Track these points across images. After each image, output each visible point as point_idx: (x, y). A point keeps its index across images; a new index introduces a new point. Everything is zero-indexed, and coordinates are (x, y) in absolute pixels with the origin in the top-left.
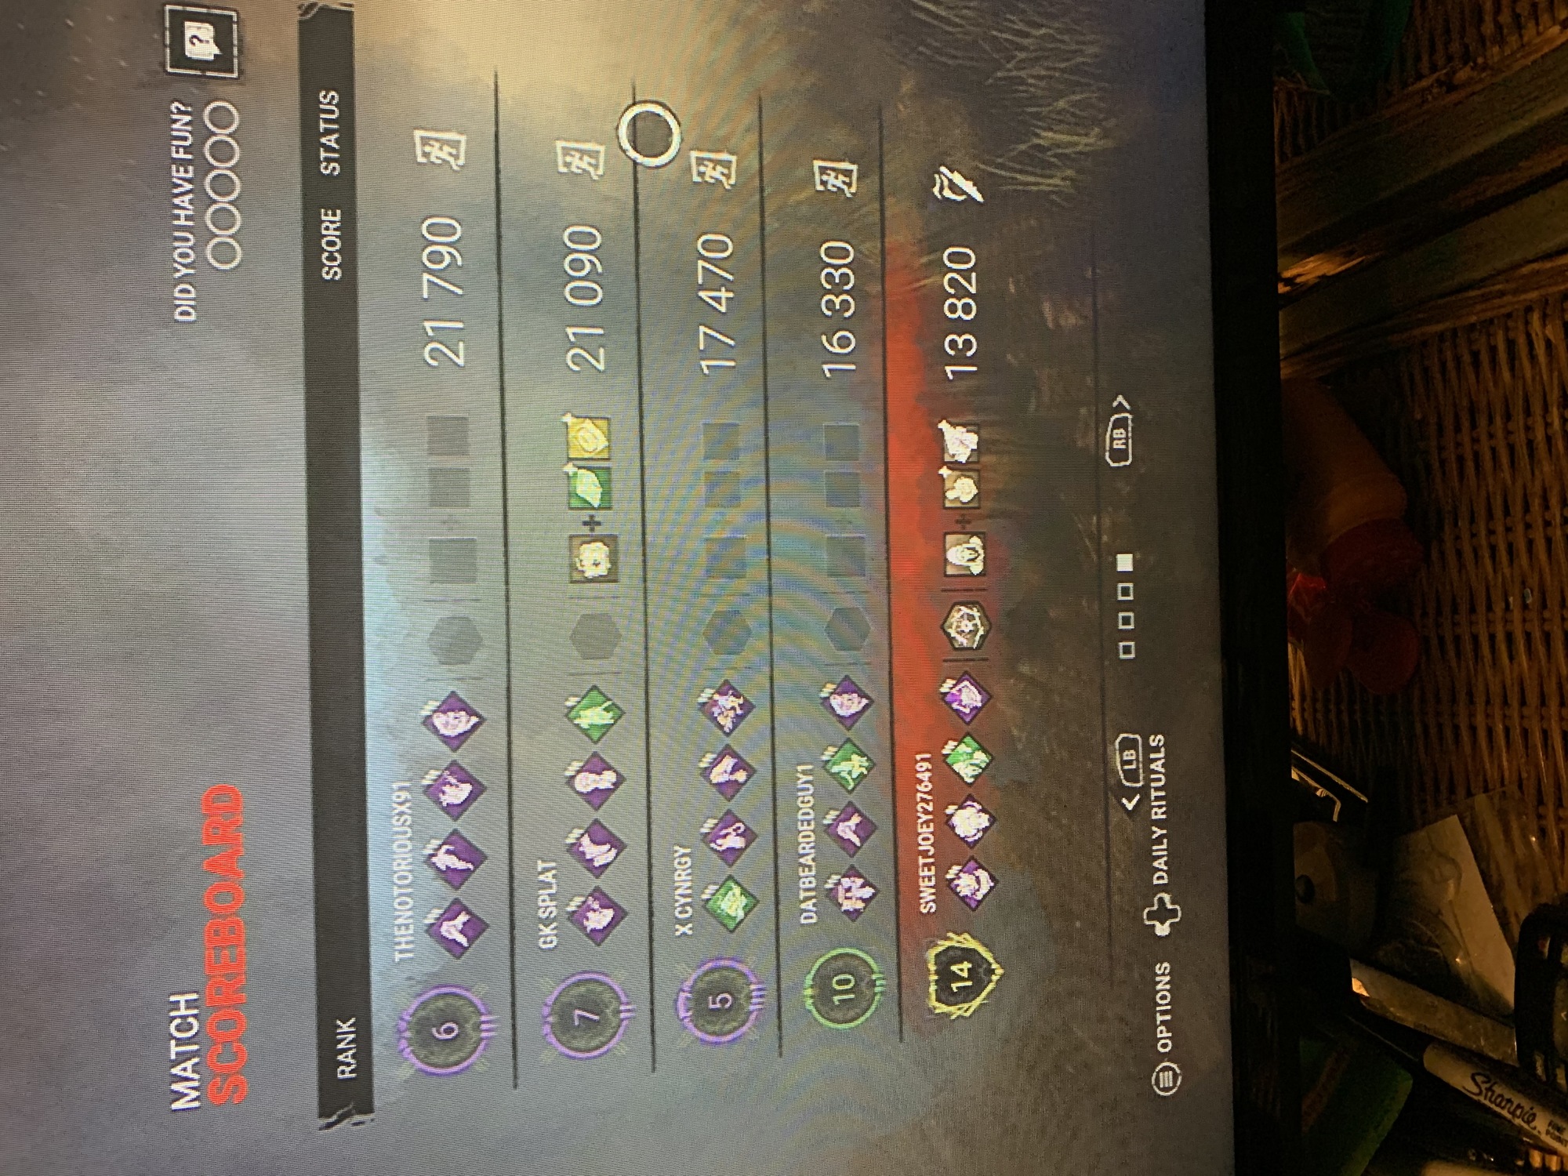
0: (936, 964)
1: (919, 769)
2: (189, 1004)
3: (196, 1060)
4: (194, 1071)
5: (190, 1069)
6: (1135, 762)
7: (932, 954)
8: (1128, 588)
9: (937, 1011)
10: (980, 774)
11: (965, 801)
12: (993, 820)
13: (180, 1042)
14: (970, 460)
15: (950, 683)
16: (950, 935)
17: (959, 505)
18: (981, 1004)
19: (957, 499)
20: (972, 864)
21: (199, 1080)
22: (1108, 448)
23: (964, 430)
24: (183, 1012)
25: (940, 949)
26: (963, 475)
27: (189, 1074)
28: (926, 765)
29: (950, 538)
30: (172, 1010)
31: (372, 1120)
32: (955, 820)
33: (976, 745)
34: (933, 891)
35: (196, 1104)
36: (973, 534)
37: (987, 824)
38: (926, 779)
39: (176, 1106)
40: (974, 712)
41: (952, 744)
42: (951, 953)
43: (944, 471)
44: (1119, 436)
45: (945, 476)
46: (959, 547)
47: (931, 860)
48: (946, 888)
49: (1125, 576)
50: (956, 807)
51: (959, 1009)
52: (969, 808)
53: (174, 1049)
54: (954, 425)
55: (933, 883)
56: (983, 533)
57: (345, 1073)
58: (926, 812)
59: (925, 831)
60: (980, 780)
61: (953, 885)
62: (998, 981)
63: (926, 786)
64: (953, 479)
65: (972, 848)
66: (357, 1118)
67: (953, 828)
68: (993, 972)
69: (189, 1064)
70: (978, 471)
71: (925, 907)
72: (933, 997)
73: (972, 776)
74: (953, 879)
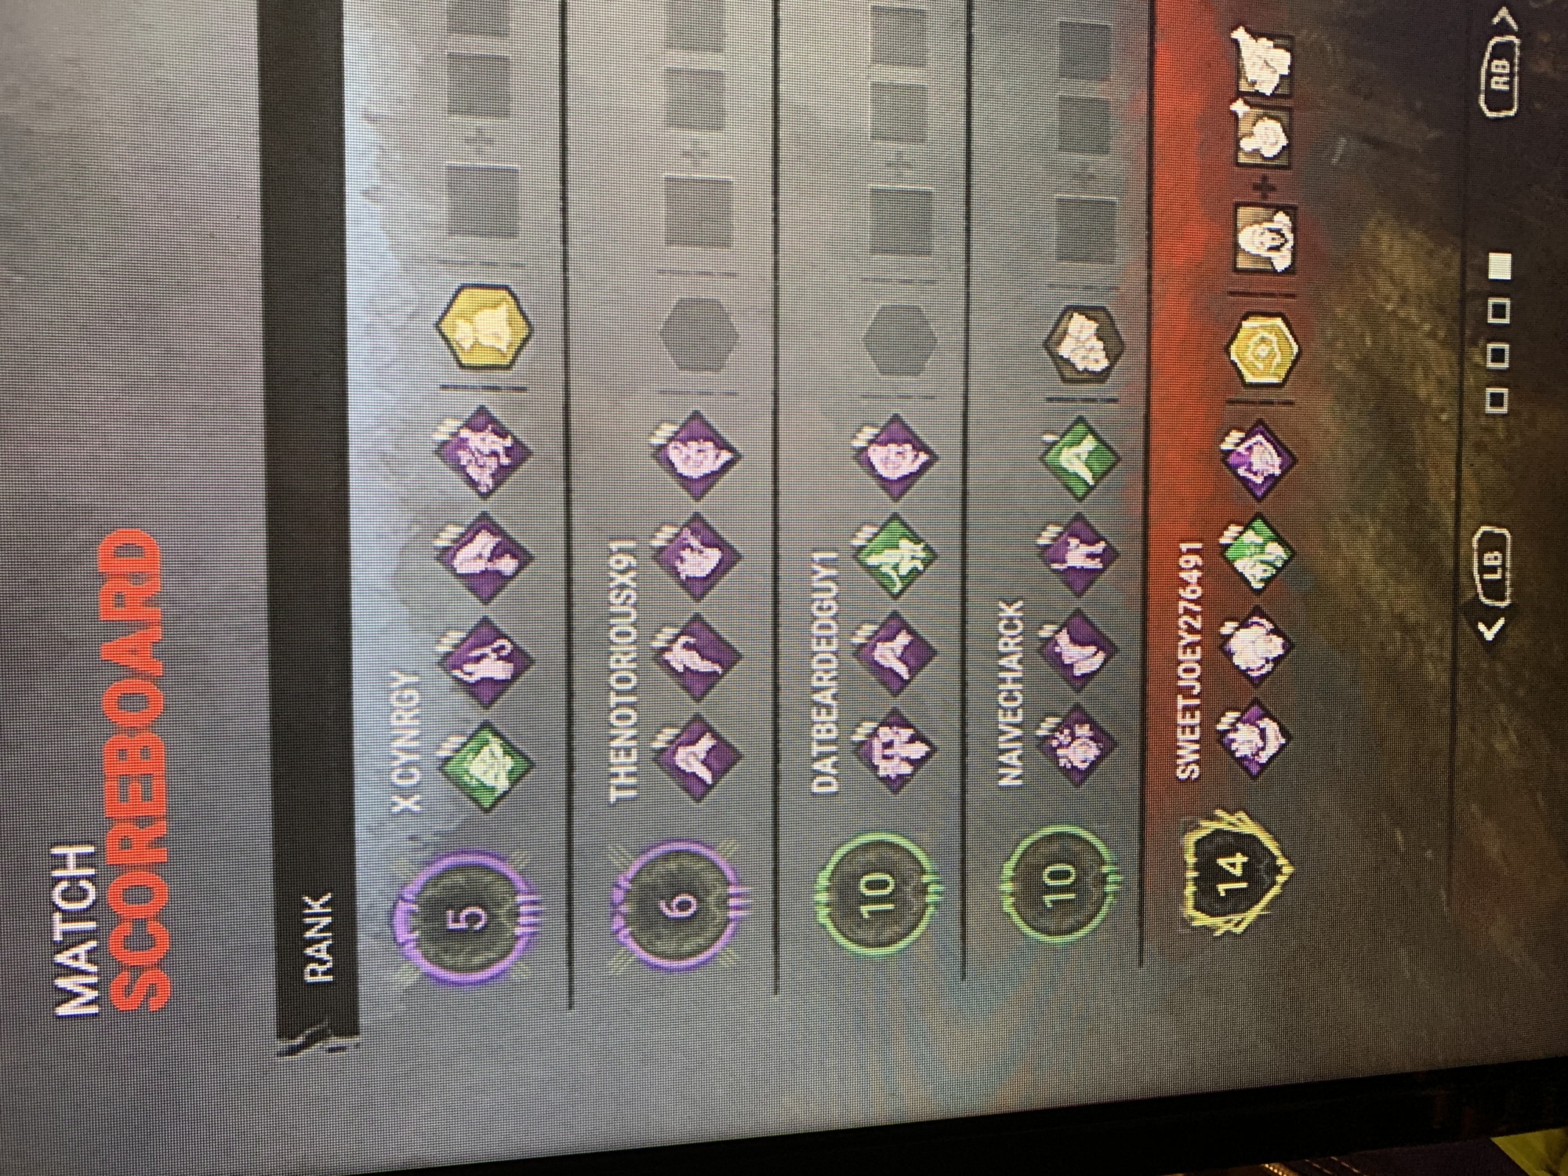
0: (1196, 855)
1: (1184, 565)
2: (82, 861)
3: (93, 944)
4: (89, 961)
5: (83, 957)
6: (1500, 570)
7: (1191, 839)
8: (1503, 306)
9: (1195, 924)
10: (1273, 577)
11: (1250, 616)
12: (1288, 646)
13: (68, 916)
14: (1280, 91)
15: (1235, 436)
16: (1219, 813)
17: (1259, 161)
18: (1260, 916)
19: (1256, 152)
20: (1255, 709)
21: (98, 974)
22: (1483, 87)
23: (1271, 44)
24: (72, 871)
25: (1203, 833)
26: (1265, 115)
27: (82, 964)
28: (1195, 559)
29: (1244, 213)
30: (55, 868)
31: (357, 1046)
32: (1234, 645)
33: (1269, 533)
34: (1197, 747)
35: (94, 1009)
36: (1278, 208)
37: (1281, 652)
38: (1194, 580)
39: (62, 1010)
40: (1269, 483)
41: (1234, 530)
42: (1219, 840)
43: (1239, 107)
44: (1500, 71)
45: (1240, 115)
46: (1256, 226)
47: (1197, 702)
48: (1215, 744)
49: (1499, 288)
50: (1235, 624)
51: (1227, 922)
52: (1255, 628)
53: (59, 927)
54: (1255, 35)
55: (1196, 736)
56: (1294, 208)
57: (317, 974)
58: (1191, 630)
59: (1190, 659)
60: (1273, 584)
61: (1226, 741)
62: (1285, 884)
63: (1193, 592)
64: (1251, 119)
65: (1256, 686)
66: (335, 1041)
67: (1229, 655)
68: (1278, 870)
69: (81, 950)
70: (1289, 110)
71: (1183, 771)
72: (1190, 903)
73: (1262, 580)
74: (1228, 731)
